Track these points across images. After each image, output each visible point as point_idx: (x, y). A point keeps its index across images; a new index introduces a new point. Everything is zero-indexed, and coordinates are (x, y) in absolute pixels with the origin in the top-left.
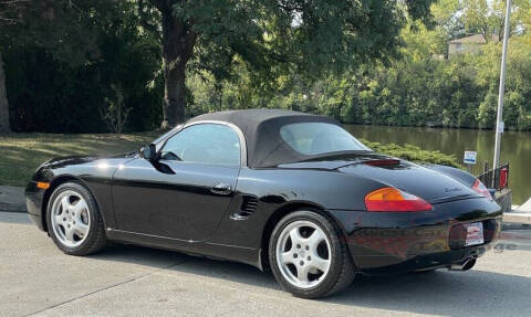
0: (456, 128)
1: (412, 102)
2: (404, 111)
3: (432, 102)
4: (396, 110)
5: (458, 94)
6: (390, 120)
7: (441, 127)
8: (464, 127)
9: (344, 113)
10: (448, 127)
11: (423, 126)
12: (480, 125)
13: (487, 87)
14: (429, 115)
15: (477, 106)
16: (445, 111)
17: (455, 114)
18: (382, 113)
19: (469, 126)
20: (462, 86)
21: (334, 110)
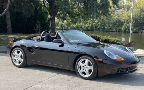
0: (117, 32)
1: (106, 25)
2: (104, 28)
3: (111, 26)
4: (102, 28)
5: (117, 24)
6: (101, 30)
7: (113, 31)
8: (119, 32)
9: (89, 28)
10: (115, 32)
11: (109, 31)
12: (123, 31)
13: (124, 22)
14: (110, 29)
15: (122, 27)
16: (114, 28)
17: (117, 28)
18: (99, 28)
19: (120, 31)
20: (118, 22)
21: (87, 27)
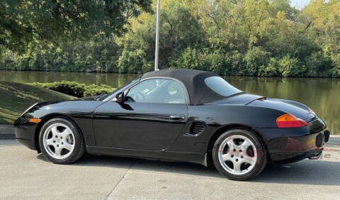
0: (104, 72)
1: (76, 56)
2: (71, 62)
3: (89, 56)
4: (66, 62)
5: (105, 51)
6: (62, 68)
7: (95, 72)
8: (110, 72)
9: (31, 64)
10: (100, 72)
11: (84, 72)
12: (119, 71)
13: (123, 47)
14: (87, 64)
15: (117, 59)
16: (97, 62)
17: (104, 63)
18: (57, 64)
19: (113, 71)
20: (107, 46)
21: (26, 62)
